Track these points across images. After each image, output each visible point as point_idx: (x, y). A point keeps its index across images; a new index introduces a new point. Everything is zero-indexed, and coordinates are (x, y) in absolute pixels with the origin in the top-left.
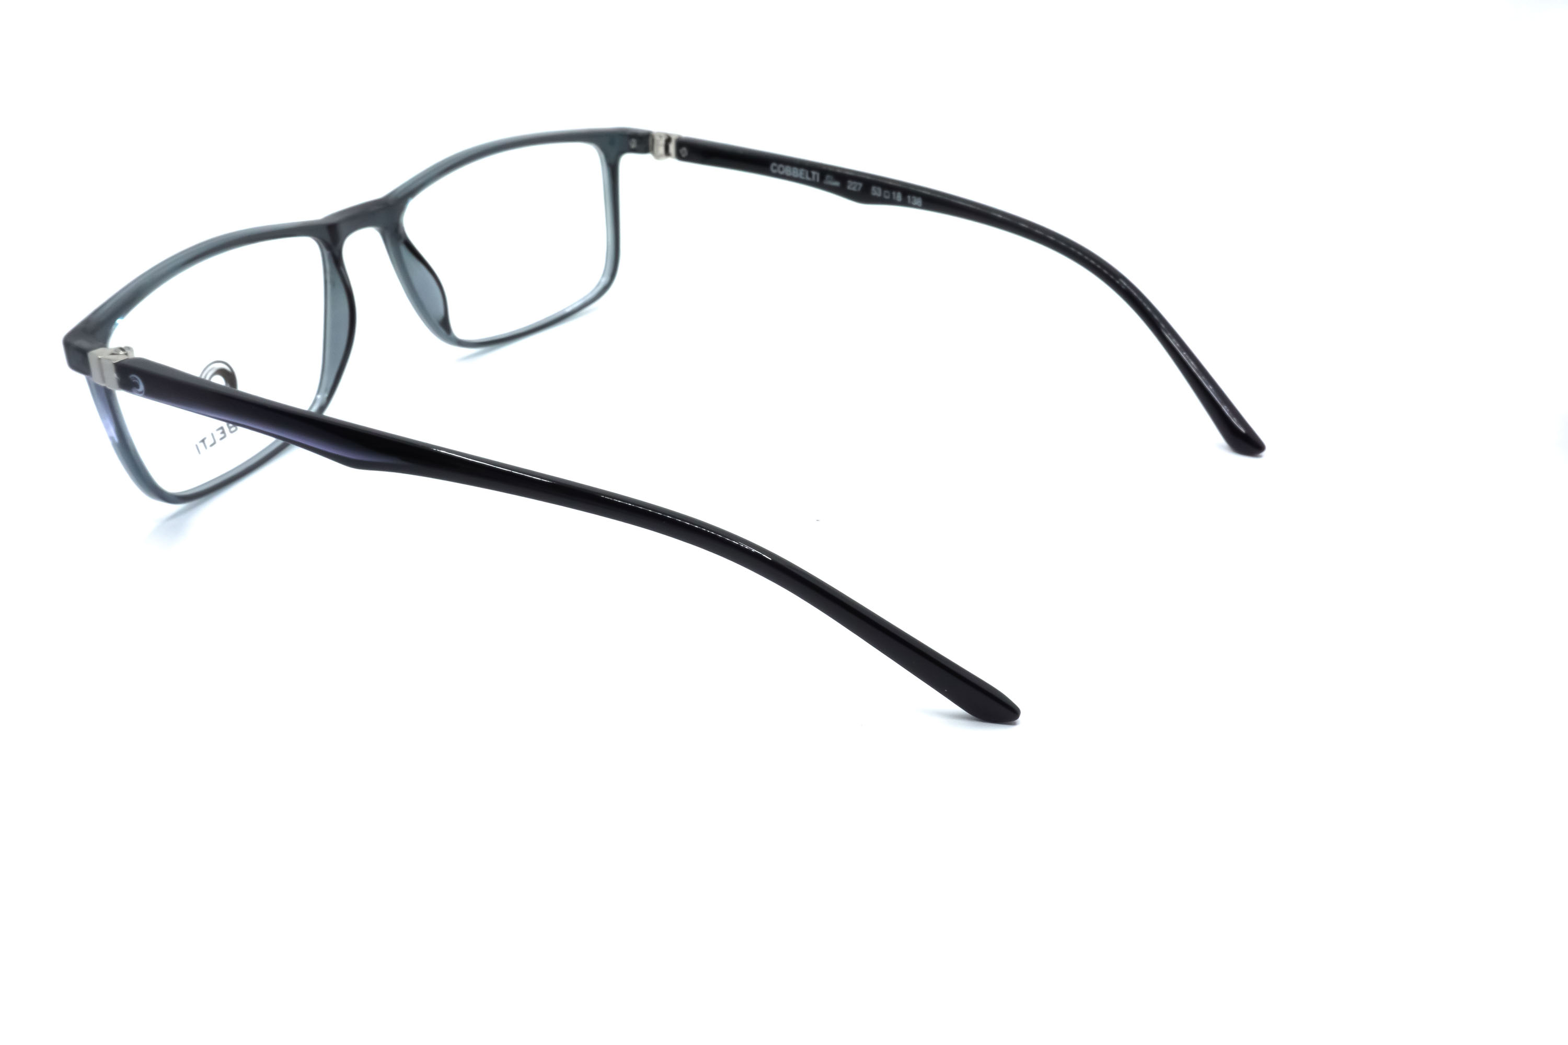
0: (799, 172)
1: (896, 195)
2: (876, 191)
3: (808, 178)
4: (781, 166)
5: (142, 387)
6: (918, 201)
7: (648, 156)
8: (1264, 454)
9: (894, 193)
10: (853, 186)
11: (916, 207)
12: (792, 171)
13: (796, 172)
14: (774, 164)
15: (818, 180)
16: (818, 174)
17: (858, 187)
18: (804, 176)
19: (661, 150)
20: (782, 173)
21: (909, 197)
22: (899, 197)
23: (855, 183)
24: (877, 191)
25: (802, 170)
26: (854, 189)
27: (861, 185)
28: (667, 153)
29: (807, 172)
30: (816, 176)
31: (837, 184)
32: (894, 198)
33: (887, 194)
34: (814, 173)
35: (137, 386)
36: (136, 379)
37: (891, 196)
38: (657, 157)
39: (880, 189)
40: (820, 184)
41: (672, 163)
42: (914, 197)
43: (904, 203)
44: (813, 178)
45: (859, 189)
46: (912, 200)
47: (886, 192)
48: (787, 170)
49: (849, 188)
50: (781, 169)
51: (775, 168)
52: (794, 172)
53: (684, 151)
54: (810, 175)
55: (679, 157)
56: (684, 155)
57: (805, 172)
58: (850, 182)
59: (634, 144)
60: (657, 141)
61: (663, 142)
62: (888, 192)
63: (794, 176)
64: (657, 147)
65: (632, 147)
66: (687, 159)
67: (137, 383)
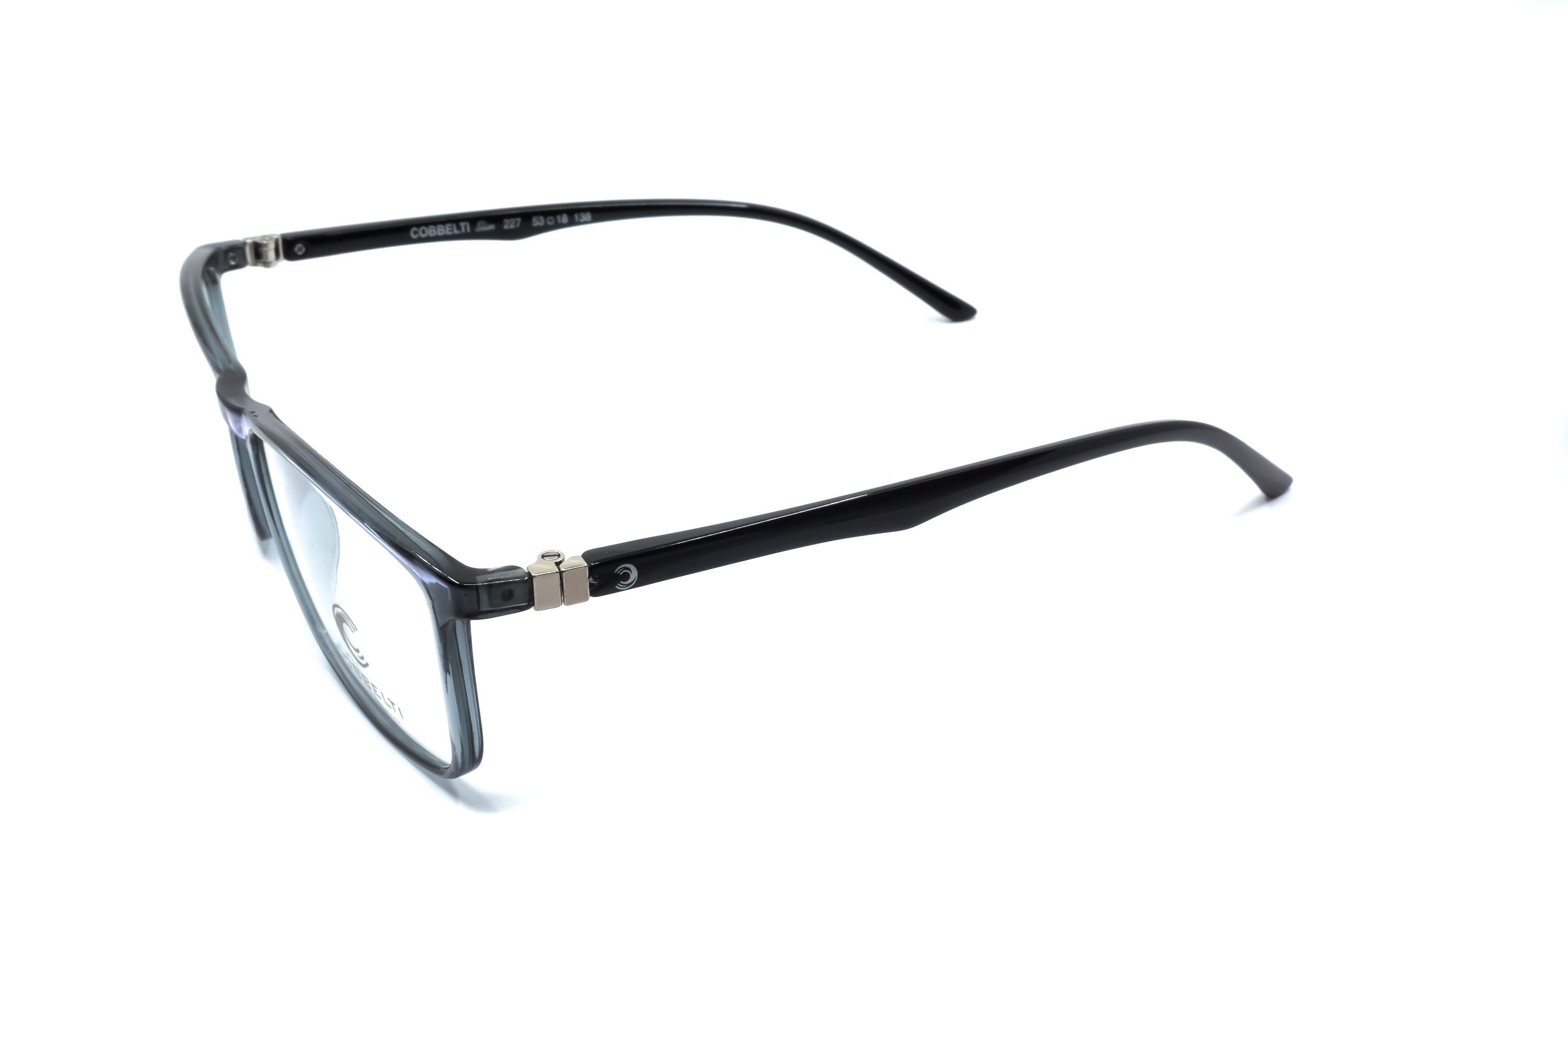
0: (445, 229)
1: (561, 218)
2: (537, 222)
3: (456, 232)
4: (423, 228)
5: (634, 574)
6: (588, 216)
9: (558, 217)
10: (509, 224)
11: (586, 223)
12: (436, 229)
13: (441, 230)
14: (413, 229)
15: (469, 230)
16: (468, 225)
17: (514, 224)
18: (452, 231)
19: (271, 255)
20: (423, 236)
21: (576, 216)
22: (565, 219)
23: (513, 220)
24: (539, 220)
25: (448, 225)
26: (512, 226)
27: (519, 220)
28: (277, 258)
29: (455, 226)
30: (465, 227)
31: (491, 227)
32: (559, 221)
33: (550, 220)
34: (462, 224)
35: (626, 577)
36: (629, 569)
37: (556, 220)
38: (267, 264)
39: (542, 218)
40: (473, 235)
41: (284, 266)
42: (582, 214)
43: (572, 223)
44: (463, 230)
45: (518, 225)
46: (580, 217)
47: (549, 218)
48: (431, 231)
49: (506, 227)
50: (423, 232)
51: (415, 233)
52: (439, 230)
54: (459, 228)
55: (291, 256)
56: (299, 252)
57: (452, 227)
58: (506, 221)
59: (234, 259)
60: (266, 245)
61: (272, 246)
62: (552, 218)
63: (440, 234)
64: (266, 252)
65: (233, 263)
66: (307, 255)
67: (627, 573)
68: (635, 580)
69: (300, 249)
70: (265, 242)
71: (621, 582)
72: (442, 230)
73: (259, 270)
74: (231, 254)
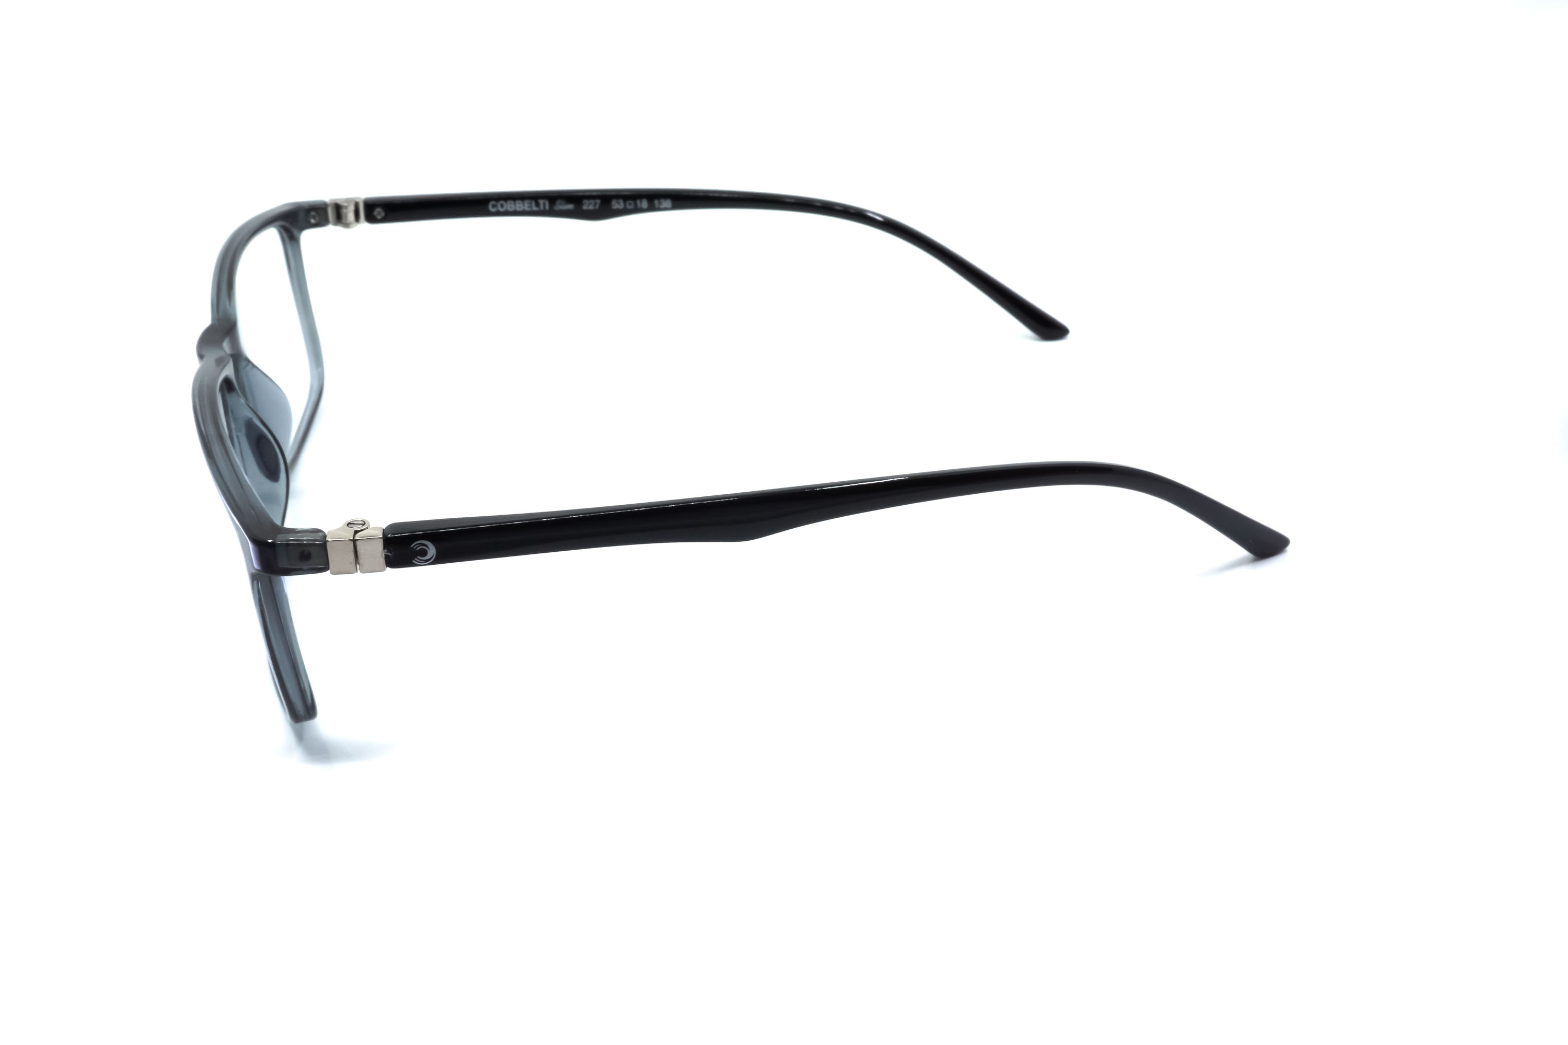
0: (524, 204)
1: (641, 203)
2: (617, 205)
3: (535, 208)
4: (502, 202)
5: (432, 551)
6: (667, 203)
7: (335, 227)
8: (1070, 336)
9: (638, 201)
10: (588, 206)
11: (666, 209)
12: (515, 204)
13: (519, 206)
14: (492, 203)
15: (547, 207)
16: (547, 202)
17: (595, 205)
18: (531, 207)
19: (351, 216)
20: (502, 210)
21: (656, 202)
22: (645, 204)
23: (592, 201)
24: (619, 204)
25: (527, 202)
26: (591, 207)
27: (598, 201)
28: (357, 219)
29: (533, 202)
30: (544, 204)
31: (570, 207)
32: (639, 206)
33: (630, 204)
34: (541, 202)
35: (424, 553)
36: (426, 546)
37: (636, 205)
38: (347, 225)
39: (621, 201)
40: (550, 212)
41: (364, 227)
42: (662, 200)
43: (652, 208)
44: (542, 207)
45: (597, 206)
46: (660, 203)
47: (628, 202)
48: (510, 206)
49: (585, 207)
50: (502, 206)
51: (494, 206)
52: (518, 205)
53: (379, 212)
54: (538, 205)
55: (371, 218)
56: (373, 218)
57: (531, 203)
58: (585, 201)
59: (314, 217)
60: (346, 207)
61: (352, 208)
62: (632, 202)
63: (518, 209)
64: (346, 214)
65: (313, 221)
66: (385, 220)
67: (425, 549)
68: (433, 557)
69: (379, 214)
70: (345, 204)
71: (418, 557)
72: (521, 205)
73: (339, 229)
74: (313, 213)
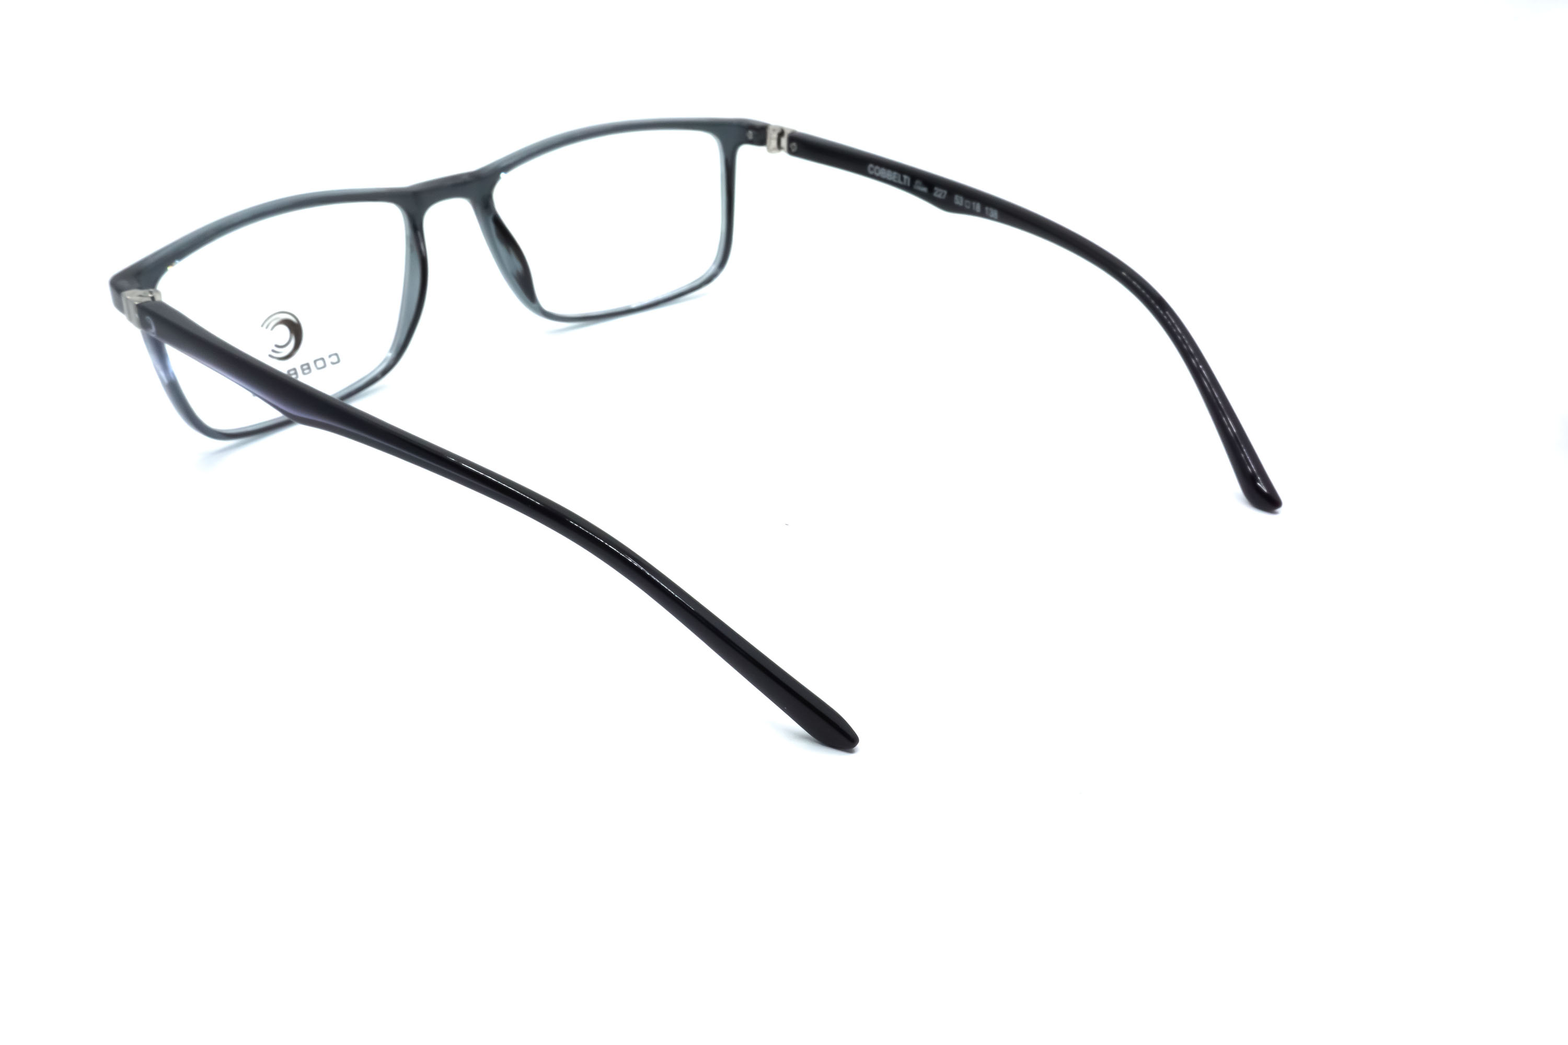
1: (976, 206)
2: (959, 200)
3: (900, 182)
4: (877, 167)
6: (994, 213)
7: (763, 149)
9: (974, 203)
10: (939, 193)
11: (993, 218)
12: (886, 174)
14: (871, 166)
15: (909, 184)
16: (909, 179)
17: (943, 194)
18: (897, 179)
19: (772, 142)
20: (877, 175)
21: (987, 209)
22: (978, 207)
23: (941, 191)
25: (895, 173)
26: (939, 196)
27: (946, 193)
28: (779, 147)
29: (900, 176)
30: (907, 180)
31: (925, 189)
32: (974, 208)
33: (968, 204)
34: (905, 177)
37: (972, 206)
38: (770, 150)
39: (961, 198)
40: (910, 189)
41: (784, 155)
42: (991, 209)
43: (983, 214)
44: (905, 182)
45: (944, 197)
46: (989, 211)
47: (967, 201)
48: (883, 172)
49: (935, 195)
50: (877, 171)
51: (872, 169)
52: (888, 175)
53: (795, 146)
54: (902, 179)
55: (790, 152)
56: (794, 150)
57: (897, 176)
58: (937, 189)
59: (748, 135)
61: (775, 135)
62: (969, 202)
63: (888, 178)
64: (771, 140)
65: (747, 138)
66: (799, 154)
69: (796, 148)
72: (891, 176)
73: (765, 151)
74: (751, 131)
